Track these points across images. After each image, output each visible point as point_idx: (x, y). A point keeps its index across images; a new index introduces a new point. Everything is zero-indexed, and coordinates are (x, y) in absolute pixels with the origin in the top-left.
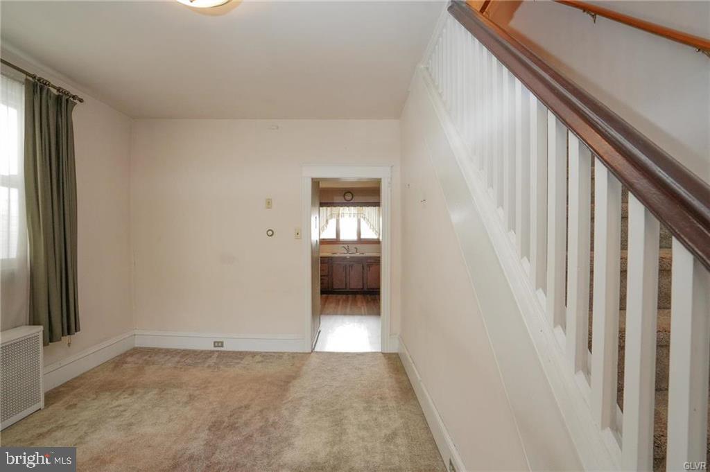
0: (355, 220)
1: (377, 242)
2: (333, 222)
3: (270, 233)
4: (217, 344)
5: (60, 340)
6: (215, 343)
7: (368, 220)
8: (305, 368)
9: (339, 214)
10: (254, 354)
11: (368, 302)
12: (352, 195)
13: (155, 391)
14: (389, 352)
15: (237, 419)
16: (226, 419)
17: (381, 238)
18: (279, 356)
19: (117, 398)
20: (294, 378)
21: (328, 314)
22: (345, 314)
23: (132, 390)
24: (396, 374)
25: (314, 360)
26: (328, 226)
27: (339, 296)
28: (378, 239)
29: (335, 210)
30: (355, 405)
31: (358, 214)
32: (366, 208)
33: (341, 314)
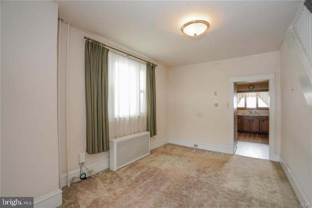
0: (255, 98)
1: (267, 109)
2: (243, 100)
3: (216, 105)
4: (195, 145)
5: (153, 136)
6: (194, 145)
7: (263, 99)
8: (231, 159)
9: (246, 96)
10: (209, 151)
11: (262, 138)
12: (253, 87)
13: (178, 157)
14: (274, 160)
15: (206, 170)
16: (202, 170)
17: (269, 107)
18: (220, 153)
19: (167, 156)
20: (226, 162)
21: (241, 141)
22: (249, 142)
23: (171, 155)
24: (277, 170)
25: (234, 157)
26: (240, 102)
27: (246, 134)
28: (268, 108)
29: (244, 94)
30: (254, 177)
31: (256, 95)
32: (261, 92)
33: (247, 141)
